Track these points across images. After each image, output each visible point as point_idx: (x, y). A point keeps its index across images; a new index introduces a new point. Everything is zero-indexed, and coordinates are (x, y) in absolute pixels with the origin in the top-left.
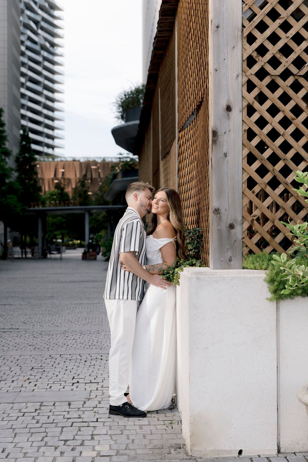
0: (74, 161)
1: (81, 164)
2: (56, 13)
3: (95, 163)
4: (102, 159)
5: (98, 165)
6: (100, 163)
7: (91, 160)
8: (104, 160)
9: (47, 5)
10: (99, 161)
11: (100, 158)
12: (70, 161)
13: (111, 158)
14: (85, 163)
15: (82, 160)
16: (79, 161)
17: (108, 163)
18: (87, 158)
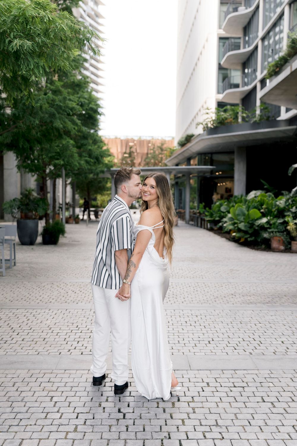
0: (116, 138)
1: (122, 141)
2: (100, 20)
3: (133, 141)
4: (138, 138)
5: (135, 142)
6: (137, 141)
7: (130, 138)
8: (140, 138)
9: (93, 13)
10: (136, 138)
11: (137, 136)
12: (113, 139)
13: (146, 137)
14: (125, 140)
15: (122, 138)
16: (120, 138)
17: (143, 141)
18: (127, 136)
